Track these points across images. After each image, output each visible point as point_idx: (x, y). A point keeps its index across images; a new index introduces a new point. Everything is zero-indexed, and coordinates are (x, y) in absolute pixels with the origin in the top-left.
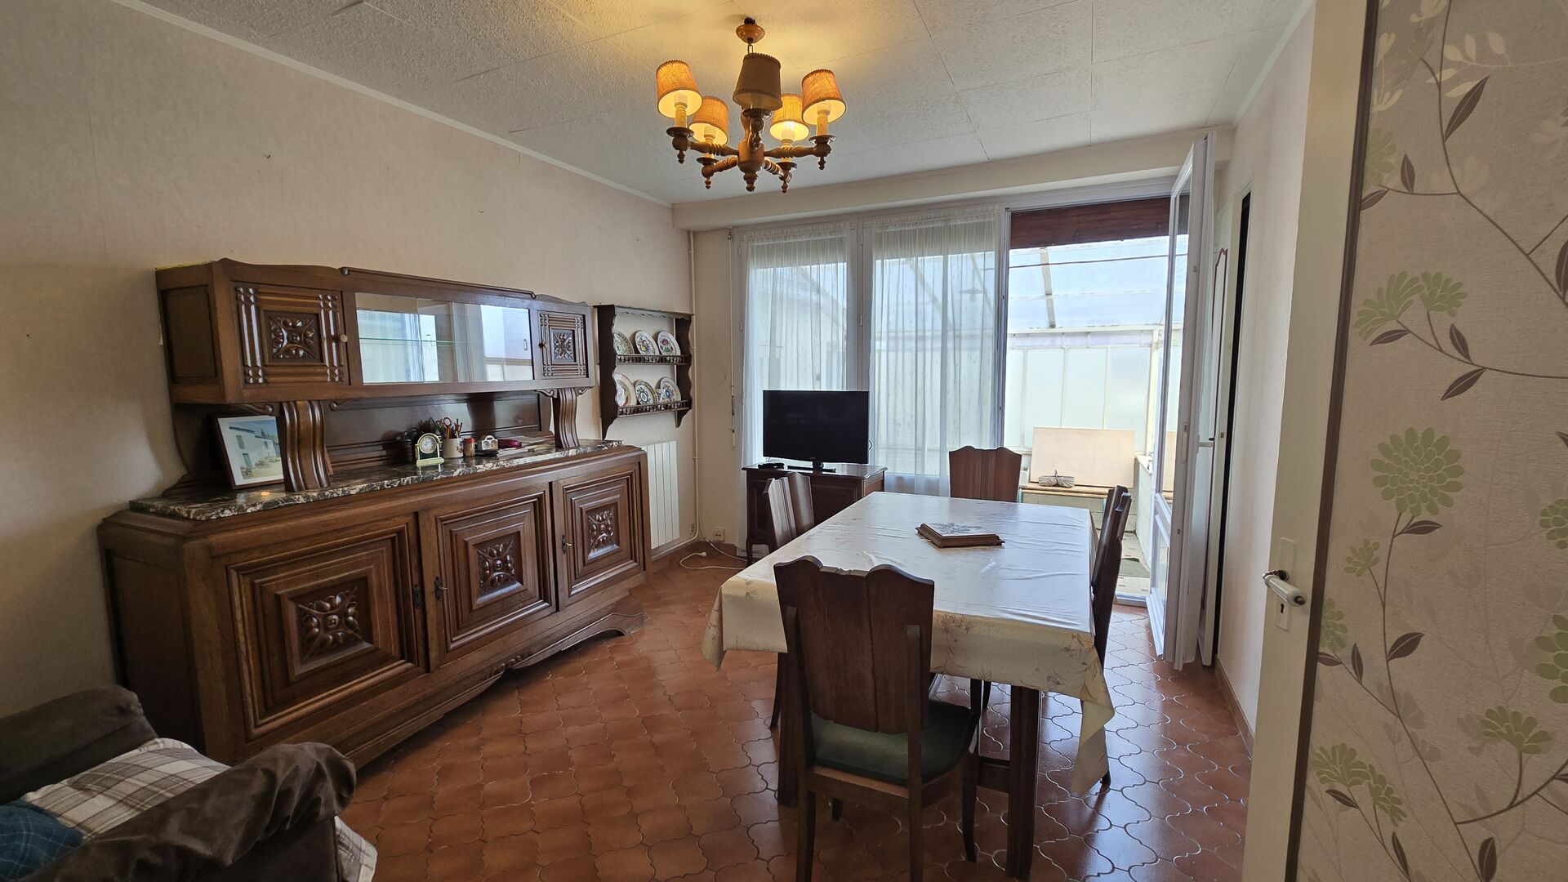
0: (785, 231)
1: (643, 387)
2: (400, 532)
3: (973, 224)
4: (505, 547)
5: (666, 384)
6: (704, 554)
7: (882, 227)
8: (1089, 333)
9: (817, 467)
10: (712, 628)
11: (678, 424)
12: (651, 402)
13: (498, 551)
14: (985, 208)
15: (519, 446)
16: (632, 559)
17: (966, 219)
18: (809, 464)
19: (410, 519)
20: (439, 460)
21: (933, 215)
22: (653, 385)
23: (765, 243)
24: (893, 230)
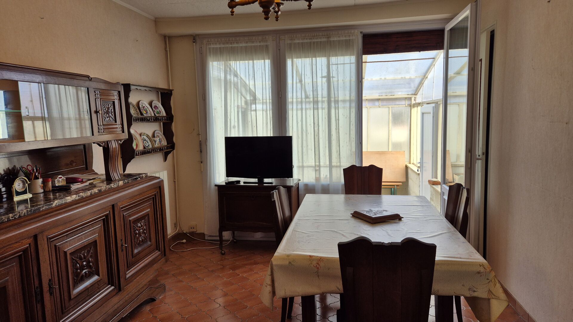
0: (231, 39)
1: (145, 137)
2: (25, 251)
3: (343, 40)
4: (88, 252)
5: (157, 134)
6: (184, 241)
7: (291, 39)
8: (380, 99)
9: (261, 182)
10: (268, 286)
11: (165, 159)
12: (150, 147)
13: (84, 255)
14: (350, 31)
15: (82, 182)
16: (157, 250)
17: (339, 37)
18: (255, 180)
19: (30, 240)
20: (28, 196)
21: (321, 34)
22: (150, 135)
23: (218, 46)
24: (298, 42)
